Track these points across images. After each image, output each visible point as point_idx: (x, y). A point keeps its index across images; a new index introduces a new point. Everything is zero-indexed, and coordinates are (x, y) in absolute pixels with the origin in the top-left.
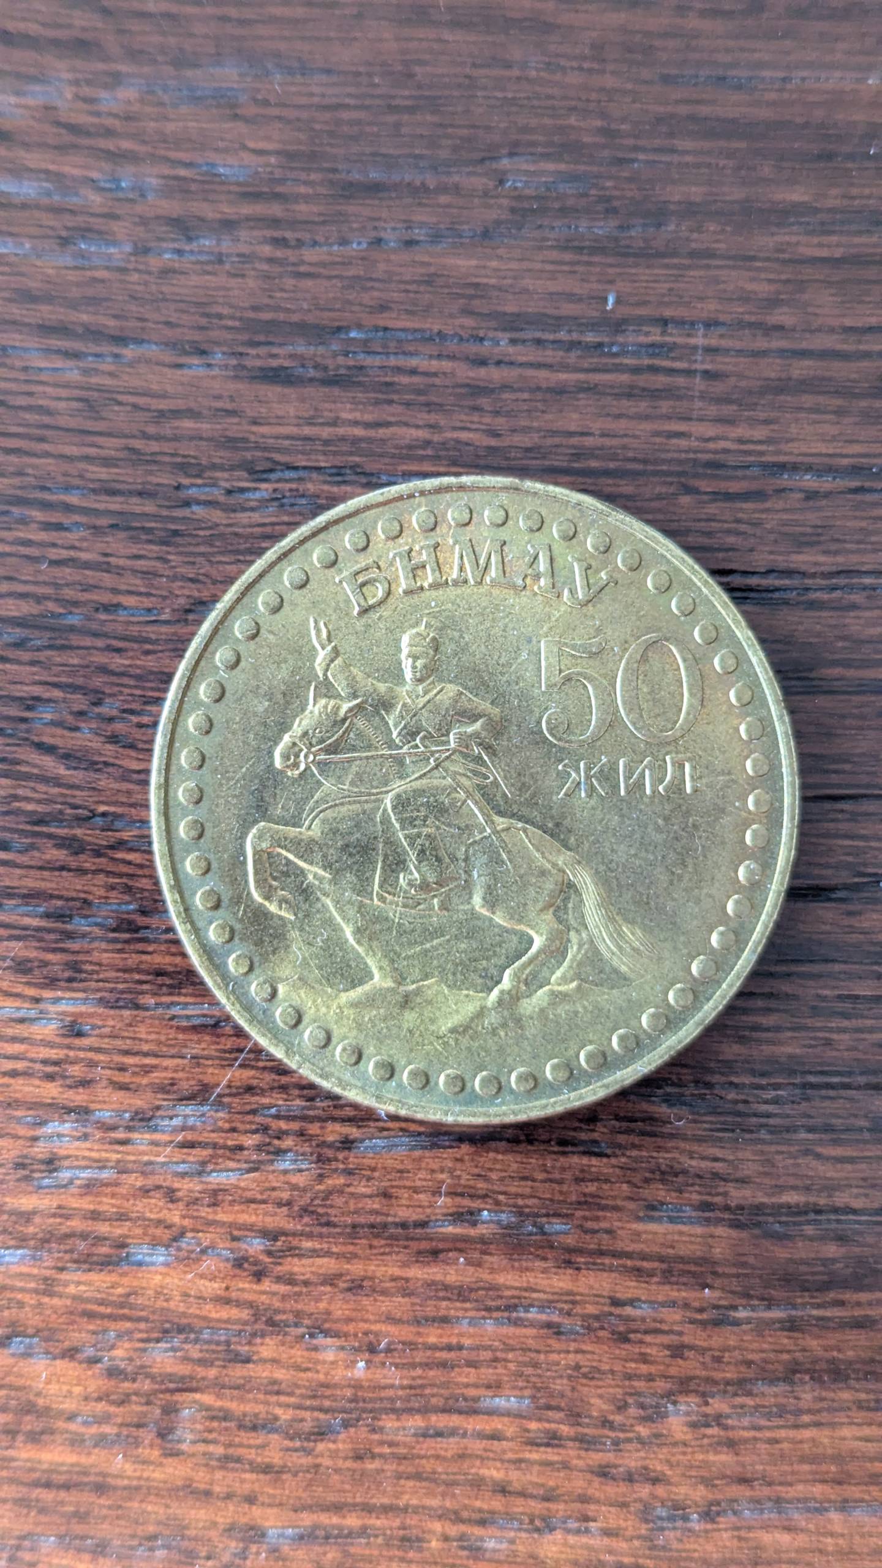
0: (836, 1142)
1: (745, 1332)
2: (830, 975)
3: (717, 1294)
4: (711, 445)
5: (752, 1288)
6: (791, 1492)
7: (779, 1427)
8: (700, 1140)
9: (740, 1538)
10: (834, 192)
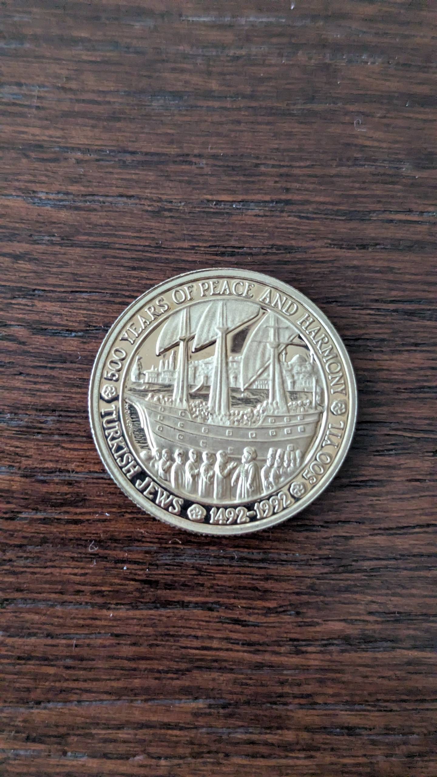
0: (71, 442)
1: (25, 524)
2: (73, 369)
3: (13, 506)
4: (38, 138)
5: (30, 504)
6: (40, 596)
7: (37, 567)
8: (11, 438)
9: (16, 617)
10: (100, 33)
